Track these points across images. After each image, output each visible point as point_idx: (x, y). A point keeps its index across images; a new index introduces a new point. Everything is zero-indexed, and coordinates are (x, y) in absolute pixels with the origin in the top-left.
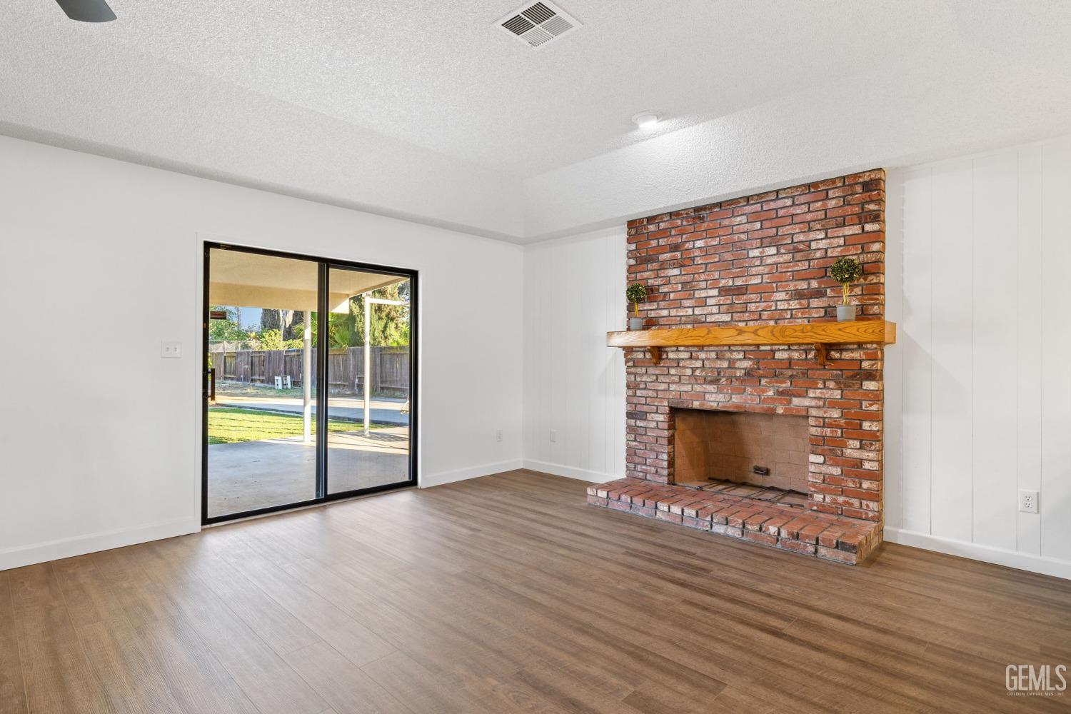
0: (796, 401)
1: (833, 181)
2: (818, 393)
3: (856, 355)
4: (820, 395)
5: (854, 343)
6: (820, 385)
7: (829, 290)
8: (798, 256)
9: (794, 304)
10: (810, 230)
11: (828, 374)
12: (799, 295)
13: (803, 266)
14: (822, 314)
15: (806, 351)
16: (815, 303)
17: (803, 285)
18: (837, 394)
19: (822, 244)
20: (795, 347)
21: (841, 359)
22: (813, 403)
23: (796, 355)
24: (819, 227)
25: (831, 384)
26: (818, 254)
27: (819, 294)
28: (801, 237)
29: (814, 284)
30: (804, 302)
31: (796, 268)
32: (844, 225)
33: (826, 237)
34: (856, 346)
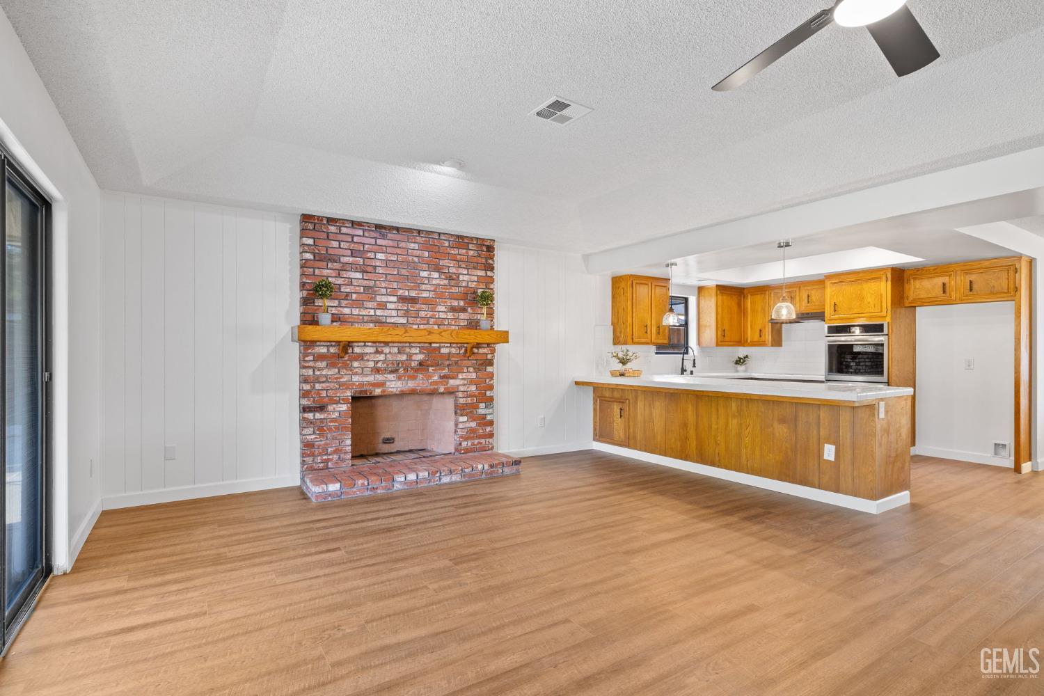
0: (452, 382)
1: (472, 238)
2: (464, 376)
3: (485, 351)
4: (464, 377)
5: (485, 344)
6: (465, 371)
7: (469, 308)
8: (453, 282)
9: (450, 315)
10: (459, 267)
11: (469, 363)
12: (453, 309)
13: (455, 290)
14: (466, 324)
15: (460, 348)
16: (462, 316)
17: (455, 303)
18: (474, 375)
19: (466, 278)
20: (454, 345)
21: (478, 353)
22: (462, 382)
23: (453, 350)
24: (464, 266)
25: (471, 369)
26: (464, 284)
27: (464, 310)
28: (453, 270)
29: (462, 303)
30: (456, 314)
31: (451, 291)
32: (477, 269)
33: (468, 274)
34: (486, 346)
